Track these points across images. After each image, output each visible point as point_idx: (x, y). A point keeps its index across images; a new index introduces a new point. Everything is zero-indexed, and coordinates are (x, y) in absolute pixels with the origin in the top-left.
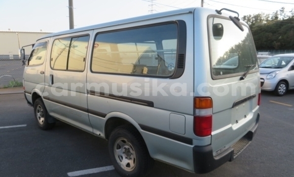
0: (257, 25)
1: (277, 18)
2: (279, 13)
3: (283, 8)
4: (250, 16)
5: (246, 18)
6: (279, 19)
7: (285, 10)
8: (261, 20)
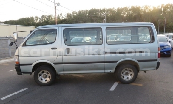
0: (50, 21)
1: (59, 18)
2: (60, 15)
3: (61, 13)
4: (46, 16)
5: (44, 17)
6: (60, 19)
7: (62, 14)
8: (52, 18)
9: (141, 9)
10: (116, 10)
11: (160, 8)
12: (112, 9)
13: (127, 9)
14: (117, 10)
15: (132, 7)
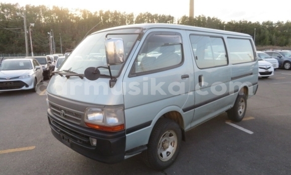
9: (69, 13)
10: (23, 7)
11: (98, 15)
12: (14, 5)
13: (46, 10)
14: (25, 9)
15: (54, 7)
